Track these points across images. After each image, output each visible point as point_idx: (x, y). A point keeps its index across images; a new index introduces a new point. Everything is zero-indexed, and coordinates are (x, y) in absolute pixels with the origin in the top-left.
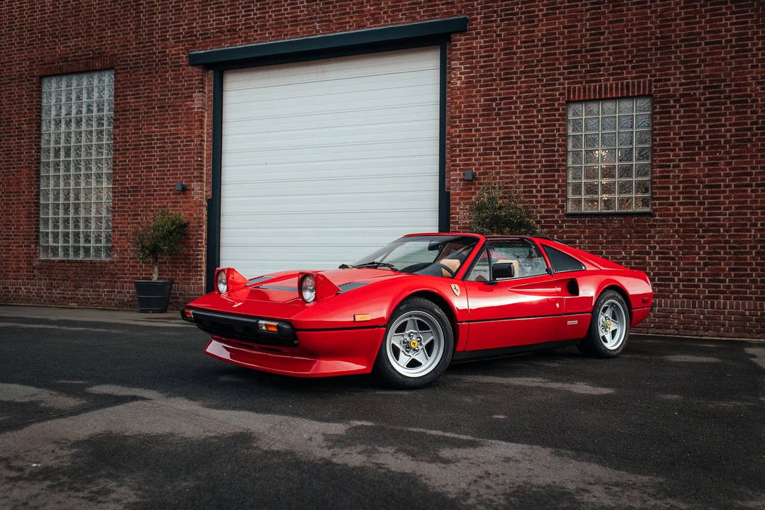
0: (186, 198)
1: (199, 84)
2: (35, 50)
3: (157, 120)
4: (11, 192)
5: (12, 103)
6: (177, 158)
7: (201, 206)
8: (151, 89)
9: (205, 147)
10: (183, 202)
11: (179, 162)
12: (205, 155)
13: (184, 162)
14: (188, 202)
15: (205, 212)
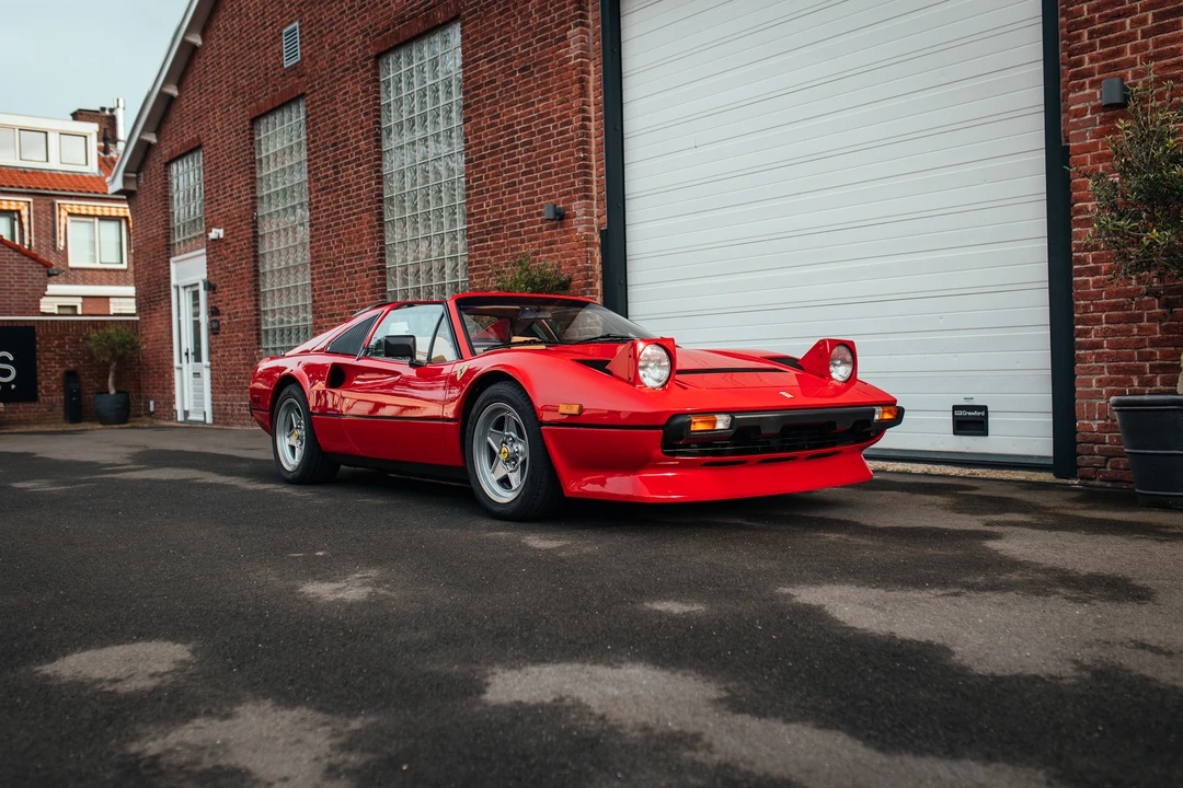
0: (566, 232)
1: (576, 9)
2: (367, 14)
3: (518, 94)
4: (353, 254)
5: (348, 108)
6: (549, 159)
7: (587, 245)
8: (508, 39)
9: (593, 131)
10: (562, 242)
11: (552, 166)
12: (593, 147)
13: (560, 165)
14: (568, 240)
15: (598, 258)
